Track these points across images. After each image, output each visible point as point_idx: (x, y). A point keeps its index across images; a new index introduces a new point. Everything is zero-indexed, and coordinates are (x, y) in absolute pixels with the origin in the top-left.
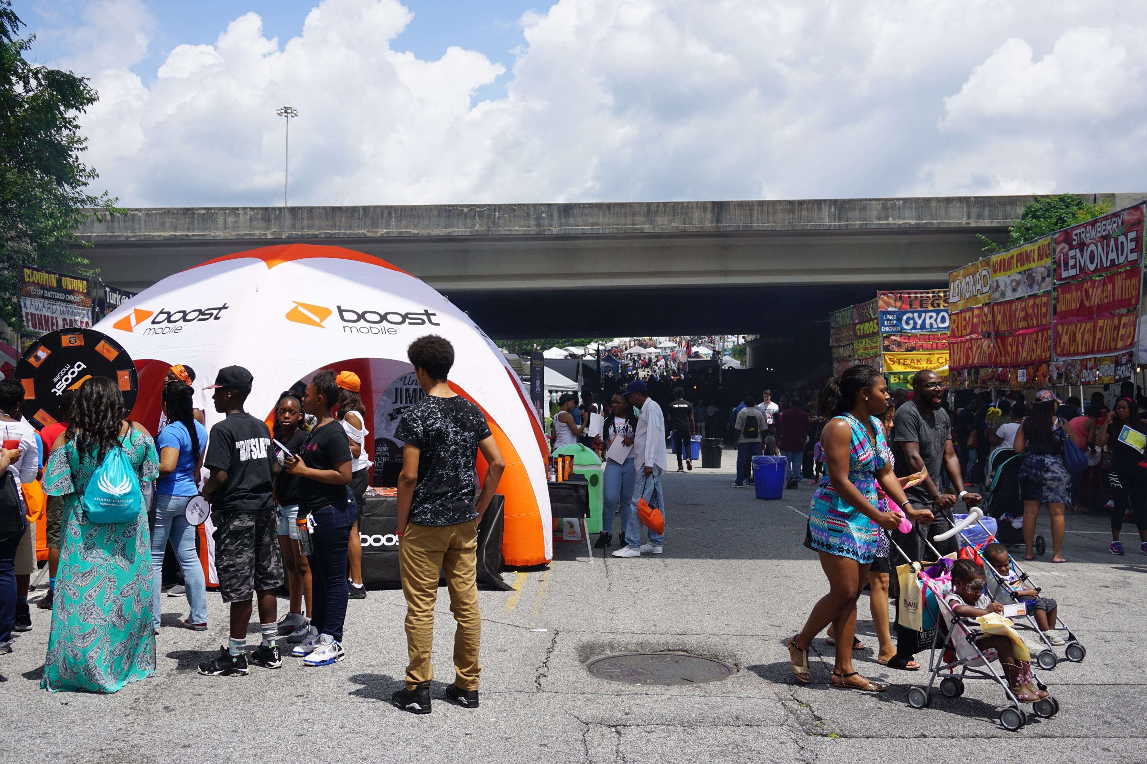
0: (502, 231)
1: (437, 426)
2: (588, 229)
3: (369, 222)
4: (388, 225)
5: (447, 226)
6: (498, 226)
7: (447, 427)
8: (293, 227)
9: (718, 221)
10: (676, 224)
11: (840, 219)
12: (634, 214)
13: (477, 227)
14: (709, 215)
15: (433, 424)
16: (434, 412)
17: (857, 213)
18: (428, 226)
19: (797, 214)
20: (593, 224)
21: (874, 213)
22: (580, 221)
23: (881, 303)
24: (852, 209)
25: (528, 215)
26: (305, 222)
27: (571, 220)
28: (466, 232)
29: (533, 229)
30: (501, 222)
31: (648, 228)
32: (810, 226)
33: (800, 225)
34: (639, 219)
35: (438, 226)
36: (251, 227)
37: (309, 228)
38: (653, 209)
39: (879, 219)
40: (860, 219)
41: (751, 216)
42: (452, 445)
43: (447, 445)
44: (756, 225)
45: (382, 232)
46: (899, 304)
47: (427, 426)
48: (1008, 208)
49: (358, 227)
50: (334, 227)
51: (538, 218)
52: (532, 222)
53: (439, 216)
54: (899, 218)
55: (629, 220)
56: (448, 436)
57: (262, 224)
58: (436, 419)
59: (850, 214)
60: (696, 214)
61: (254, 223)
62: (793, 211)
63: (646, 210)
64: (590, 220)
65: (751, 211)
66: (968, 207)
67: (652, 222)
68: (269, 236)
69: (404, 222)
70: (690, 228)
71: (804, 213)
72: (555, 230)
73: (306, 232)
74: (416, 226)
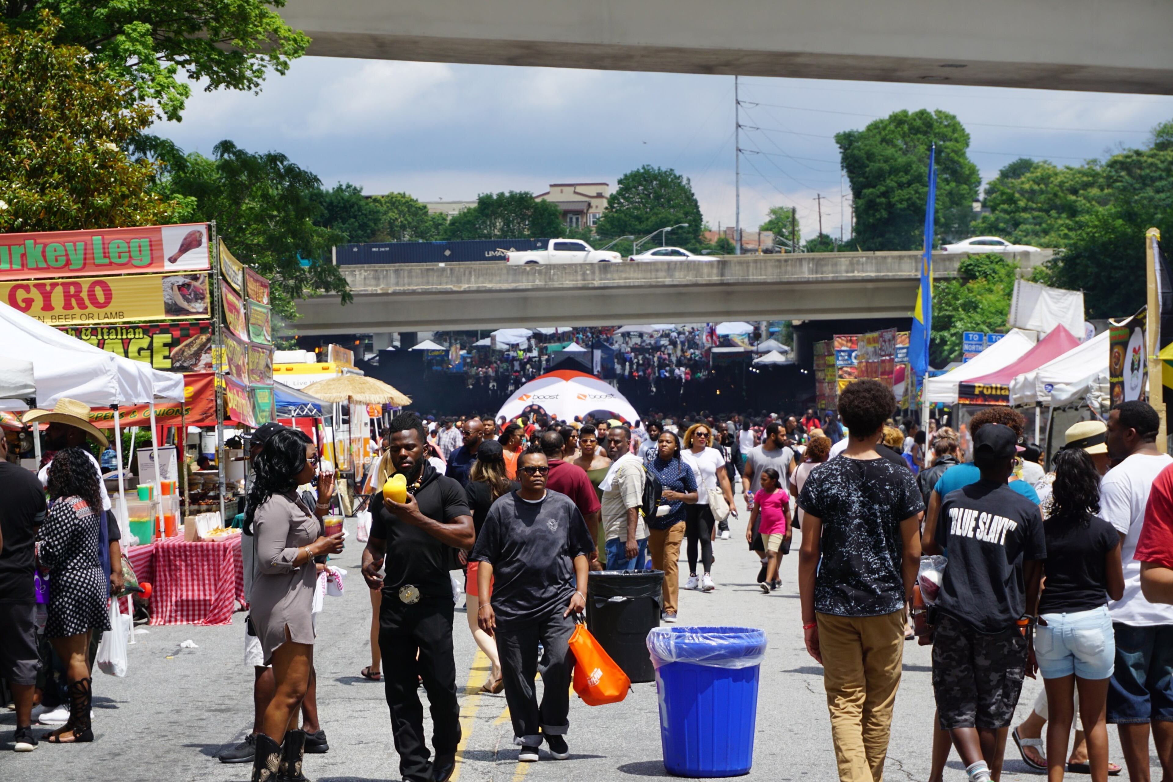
0: (556, 285)
1: (834, 491)
2: (622, 282)
3: (454, 279)
4: (469, 282)
5: (514, 282)
6: (553, 280)
7: (849, 495)
8: (397, 284)
9: (722, 275)
10: (690, 278)
11: (817, 273)
12: (657, 271)
13: (538, 282)
14: (715, 271)
15: (829, 488)
16: (834, 475)
17: (830, 268)
18: (500, 282)
19: (783, 269)
20: (625, 279)
21: (843, 268)
22: (616, 276)
23: (836, 344)
24: (826, 265)
25: (576, 272)
26: (406, 280)
27: (609, 276)
28: (529, 285)
29: (580, 283)
30: (556, 277)
31: (668, 281)
32: (795, 277)
33: (786, 278)
34: (661, 274)
35: (507, 281)
36: (365, 285)
37: (409, 285)
38: (672, 266)
39: (847, 272)
40: (833, 272)
41: (748, 271)
42: (855, 518)
43: (848, 516)
44: (752, 278)
45: (464, 287)
46: (849, 344)
47: (822, 491)
48: (947, 263)
49: (447, 283)
50: (428, 283)
51: (584, 274)
52: (579, 277)
53: (508, 273)
54: (863, 271)
55: (653, 275)
56: (850, 506)
57: (373, 282)
58: (833, 484)
59: (825, 269)
60: (705, 270)
61: (367, 282)
62: (780, 267)
63: (666, 267)
64: (624, 275)
65: (748, 267)
66: (916, 262)
67: (671, 276)
68: (379, 292)
69: (481, 279)
70: (701, 280)
71: (789, 268)
72: (597, 283)
73: (406, 288)
74: (490, 282)
